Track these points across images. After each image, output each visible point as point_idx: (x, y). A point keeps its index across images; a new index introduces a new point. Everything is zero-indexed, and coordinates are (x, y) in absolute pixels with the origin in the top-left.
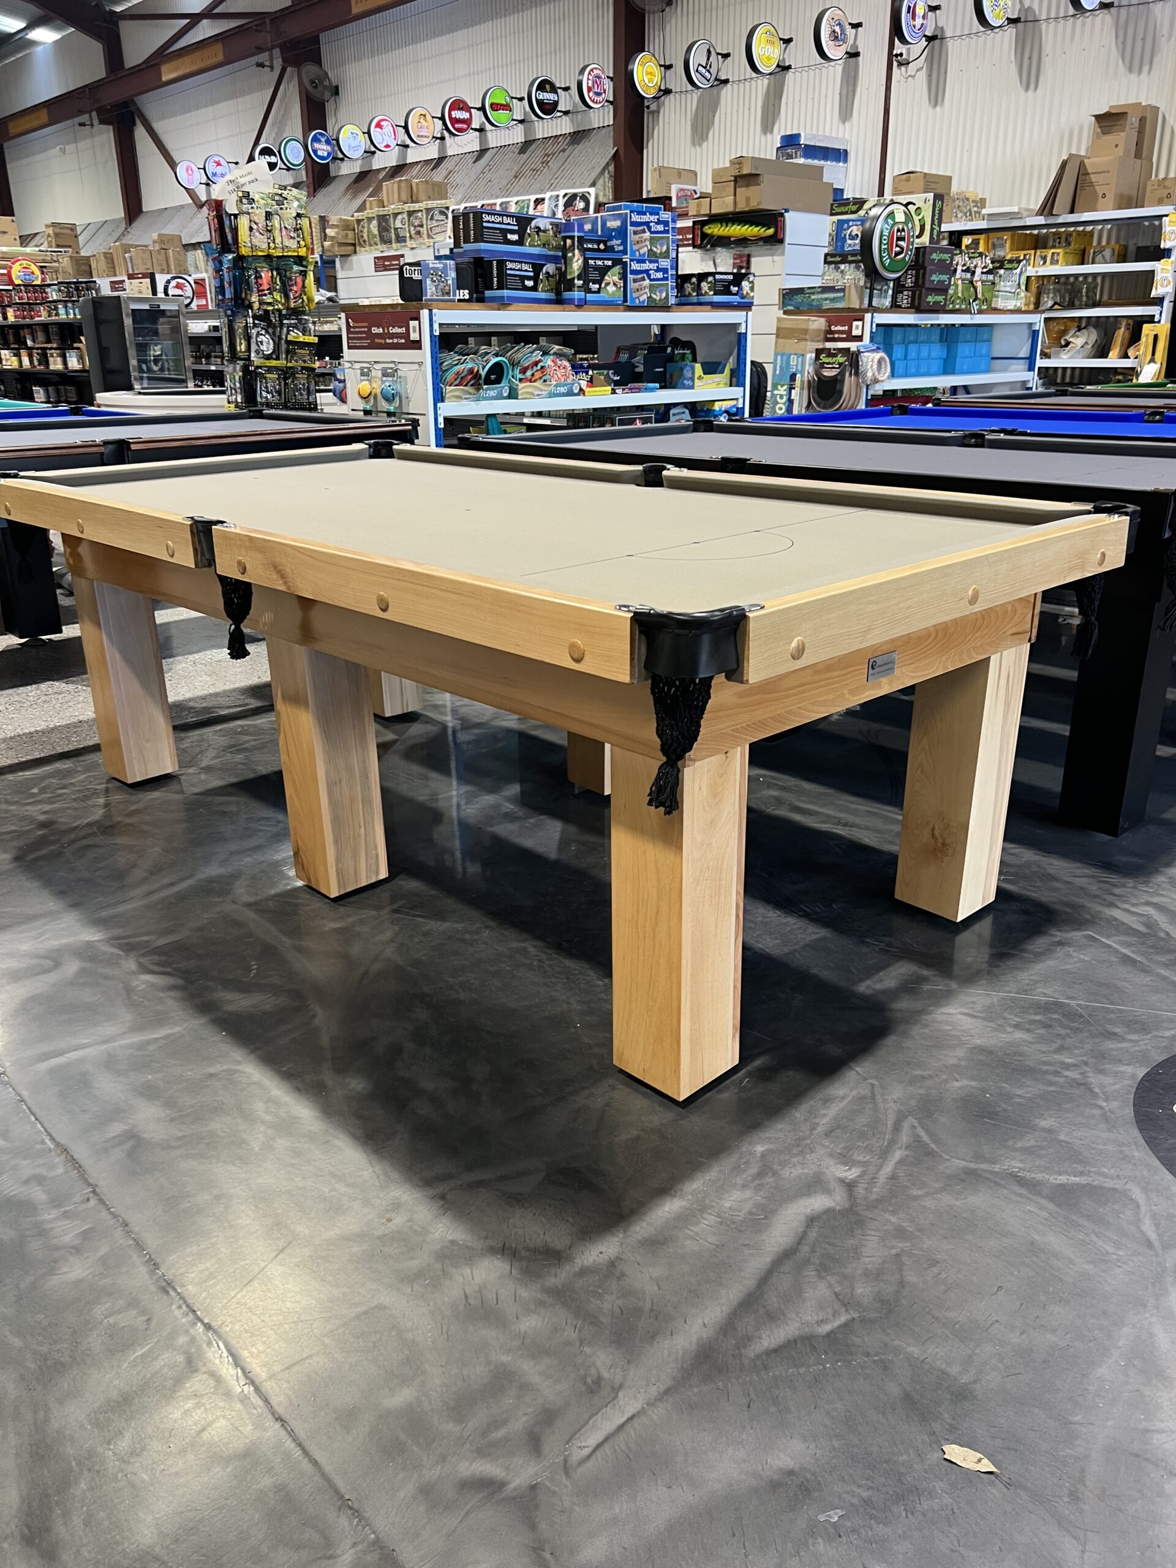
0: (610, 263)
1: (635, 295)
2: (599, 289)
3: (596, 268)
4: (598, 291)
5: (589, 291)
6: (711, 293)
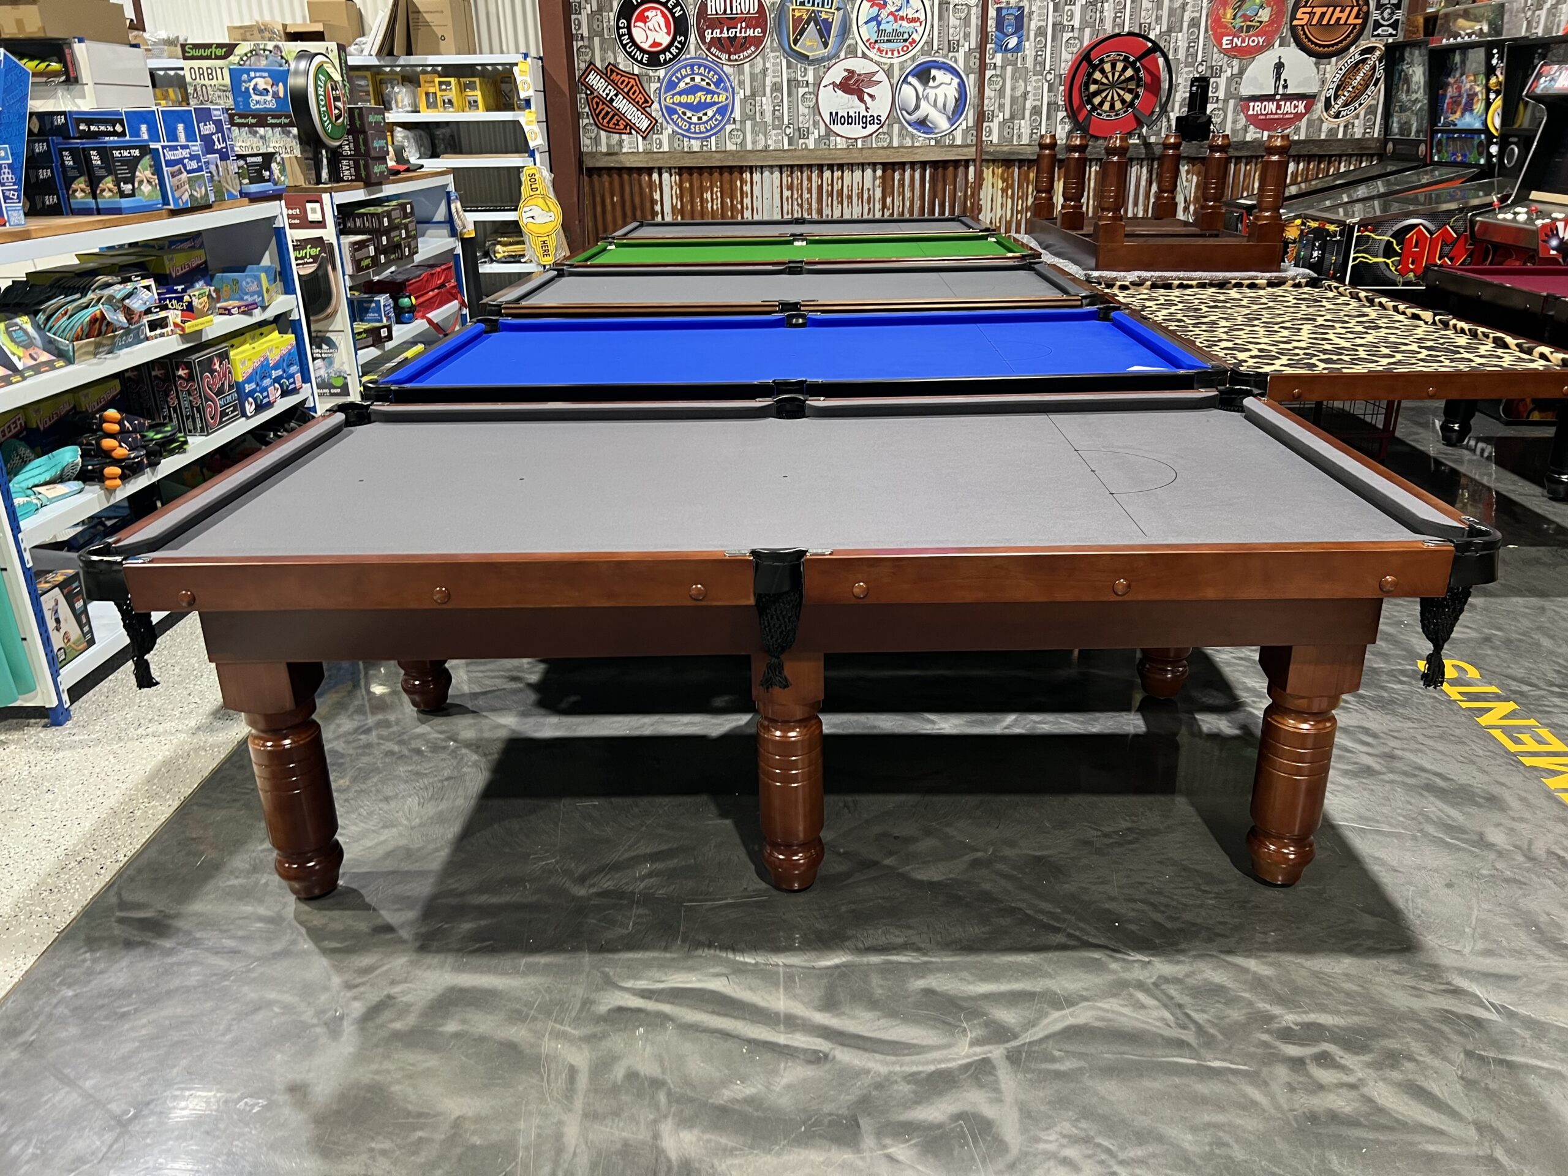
0: (137, 153)
1: (177, 194)
2: (133, 189)
3: (124, 161)
4: (133, 195)
5: (122, 195)
6: (246, 181)
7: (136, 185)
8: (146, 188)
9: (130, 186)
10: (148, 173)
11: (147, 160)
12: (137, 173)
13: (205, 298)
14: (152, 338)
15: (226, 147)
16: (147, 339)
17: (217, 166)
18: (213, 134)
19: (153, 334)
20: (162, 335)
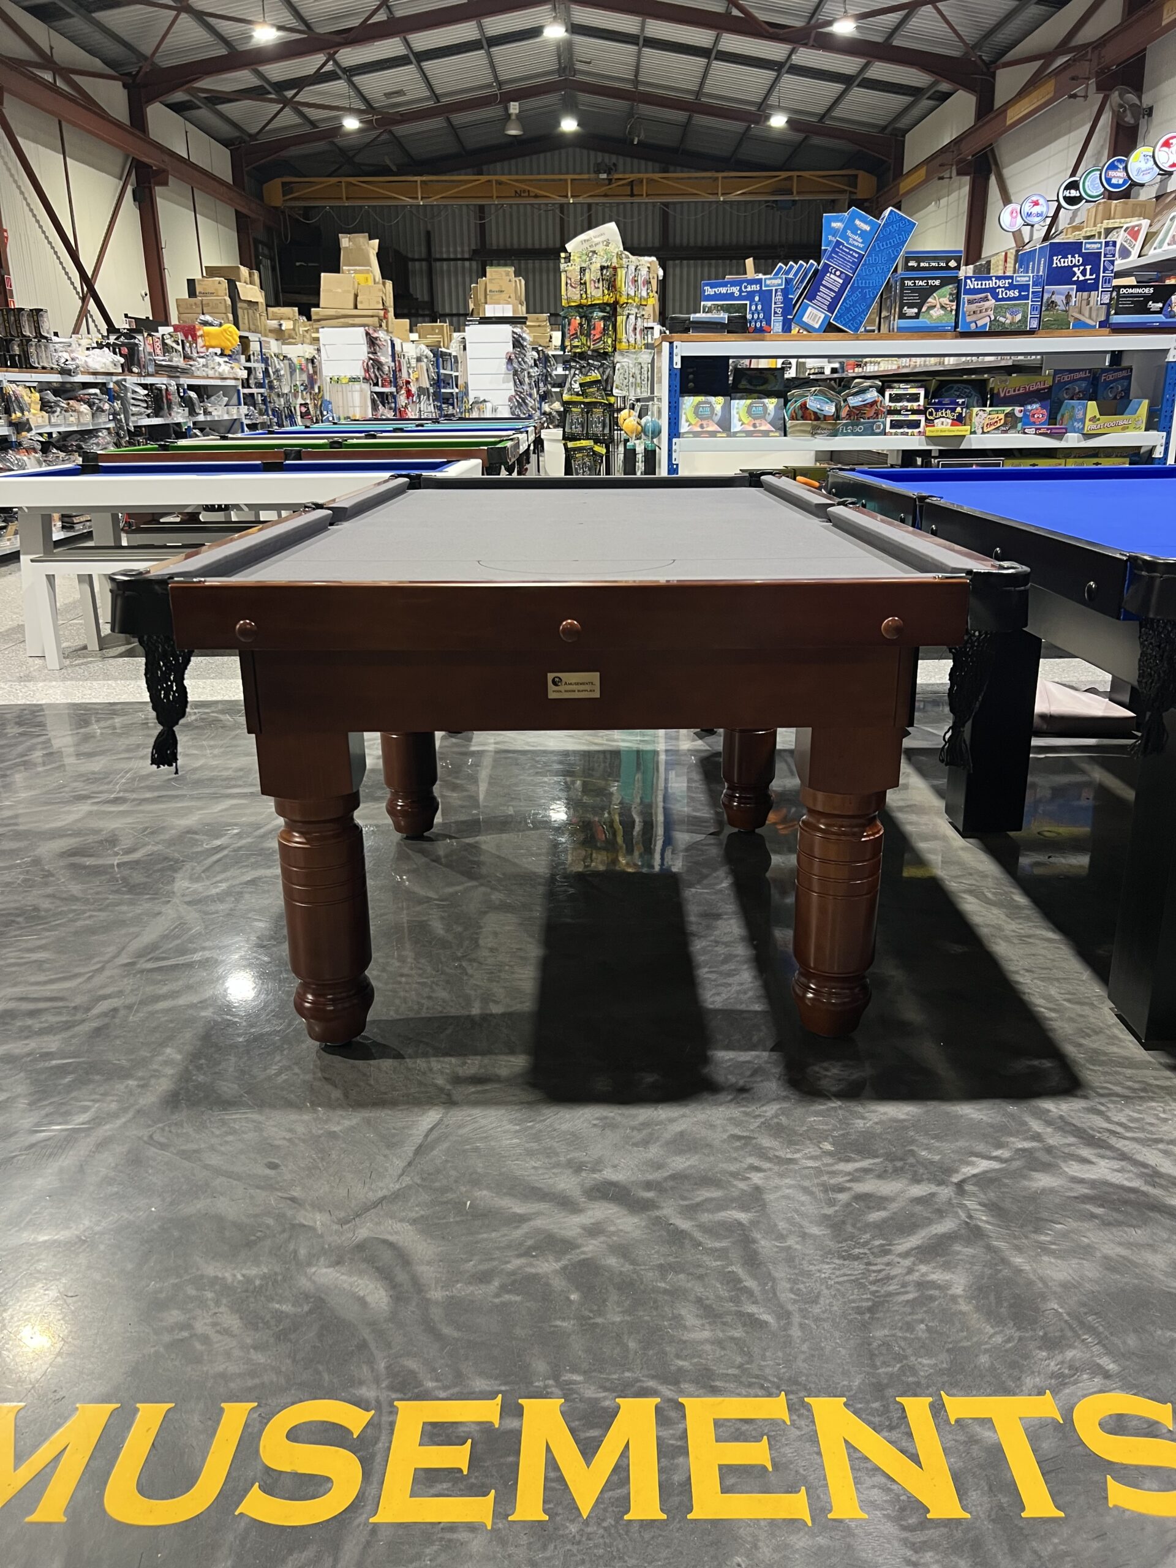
0: (937, 282)
1: (968, 319)
2: (918, 314)
3: (914, 290)
4: (917, 317)
6: (1113, 312)
7: (924, 309)
8: (936, 313)
9: (916, 310)
10: (945, 301)
11: (949, 288)
12: (930, 300)
13: (1002, 416)
14: (891, 434)
15: (1097, 279)
16: (884, 433)
17: (1068, 297)
18: (1075, 266)
19: (893, 431)
20: (907, 434)
